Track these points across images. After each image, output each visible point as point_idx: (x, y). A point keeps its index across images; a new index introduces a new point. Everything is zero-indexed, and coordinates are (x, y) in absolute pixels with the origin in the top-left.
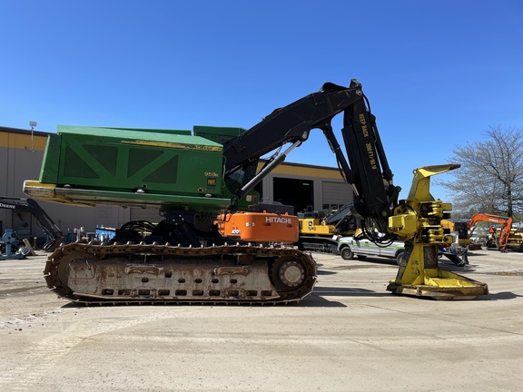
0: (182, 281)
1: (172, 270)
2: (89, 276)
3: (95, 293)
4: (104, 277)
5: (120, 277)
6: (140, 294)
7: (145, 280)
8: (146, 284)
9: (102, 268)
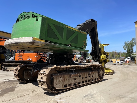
0: (83, 78)
1: (80, 75)
2: (60, 80)
3: (62, 87)
4: (64, 80)
5: (69, 79)
6: (74, 85)
7: (75, 79)
8: (75, 80)
9: (64, 76)
